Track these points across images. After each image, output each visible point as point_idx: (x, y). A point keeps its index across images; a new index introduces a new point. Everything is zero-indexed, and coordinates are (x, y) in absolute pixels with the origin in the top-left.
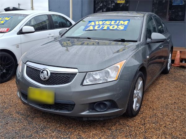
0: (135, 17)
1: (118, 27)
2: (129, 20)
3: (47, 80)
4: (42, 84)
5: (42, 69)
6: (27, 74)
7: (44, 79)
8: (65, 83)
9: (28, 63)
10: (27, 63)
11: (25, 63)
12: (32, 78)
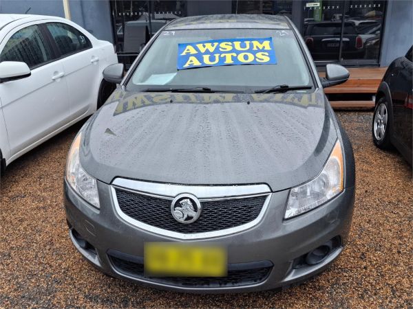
0: (277, 31)
1: (255, 57)
2: (270, 39)
3: (195, 222)
4: (180, 231)
5: (174, 195)
6: (122, 210)
7: (186, 219)
8: (243, 223)
9: (118, 182)
10: (115, 182)
11: (111, 184)
12: (145, 221)
